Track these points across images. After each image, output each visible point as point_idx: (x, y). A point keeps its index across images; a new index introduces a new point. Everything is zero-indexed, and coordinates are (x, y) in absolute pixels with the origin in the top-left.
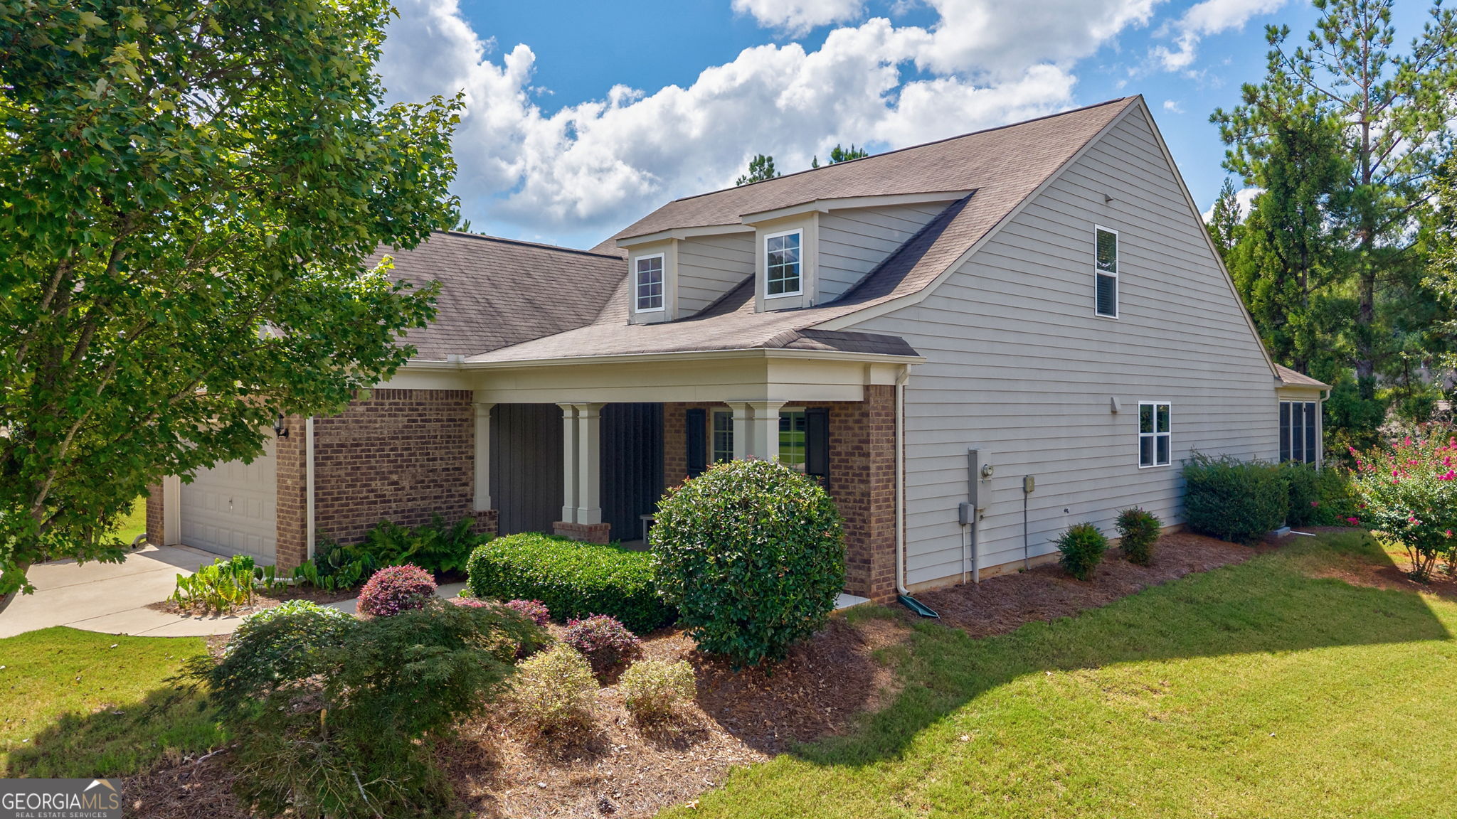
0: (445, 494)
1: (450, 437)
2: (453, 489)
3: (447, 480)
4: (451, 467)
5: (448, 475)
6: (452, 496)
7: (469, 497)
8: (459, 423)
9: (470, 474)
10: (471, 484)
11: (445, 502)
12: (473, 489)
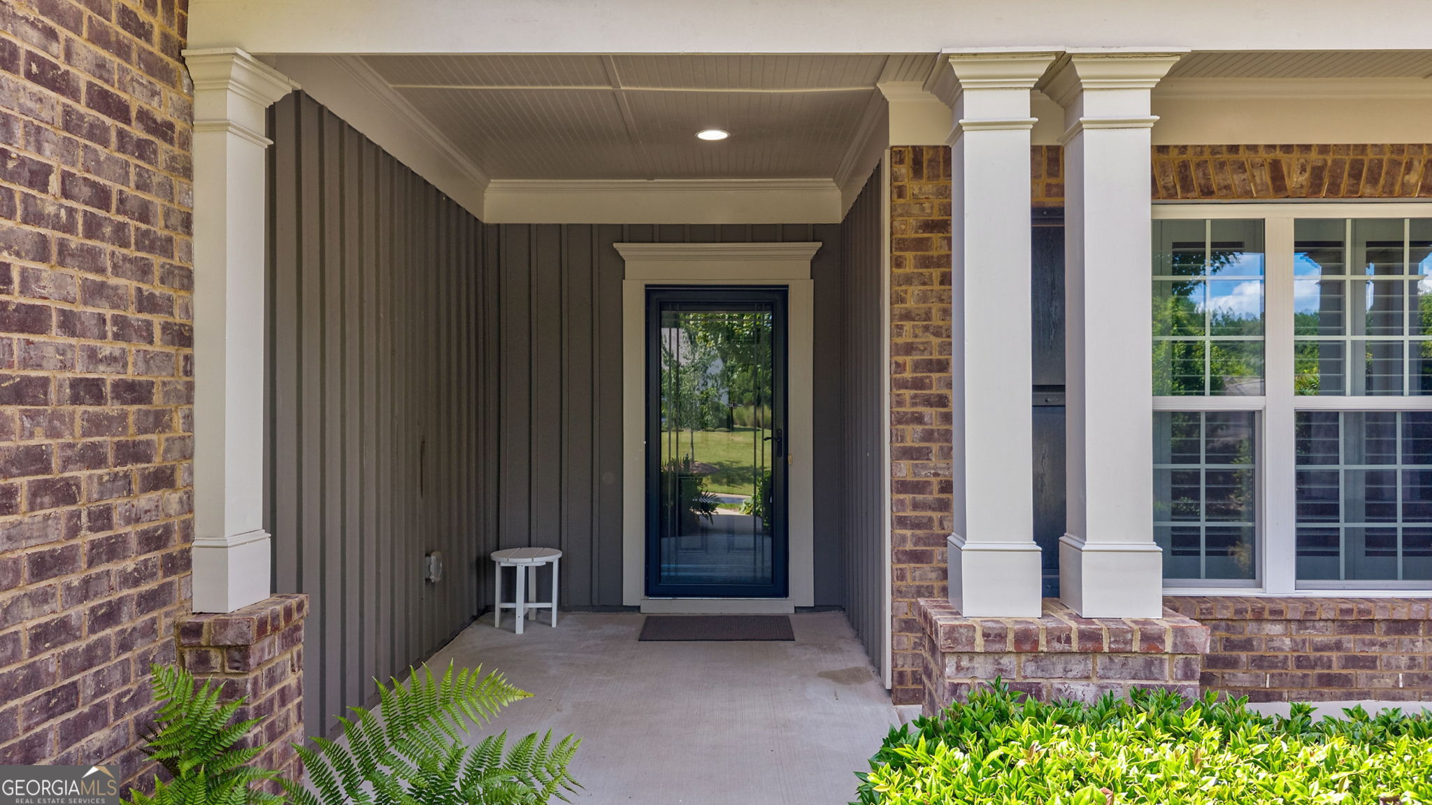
0: (86, 538)
1: (101, 197)
2: (119, 504)
3: (93, 458)
4: (109, 375)
5: (96, 425)
6: (113, 550)
7: (175, 547)
8: (137, 131)
9: (178, 421)
10: (180, 478)
11: (86, 590)
12: (188, 505)
